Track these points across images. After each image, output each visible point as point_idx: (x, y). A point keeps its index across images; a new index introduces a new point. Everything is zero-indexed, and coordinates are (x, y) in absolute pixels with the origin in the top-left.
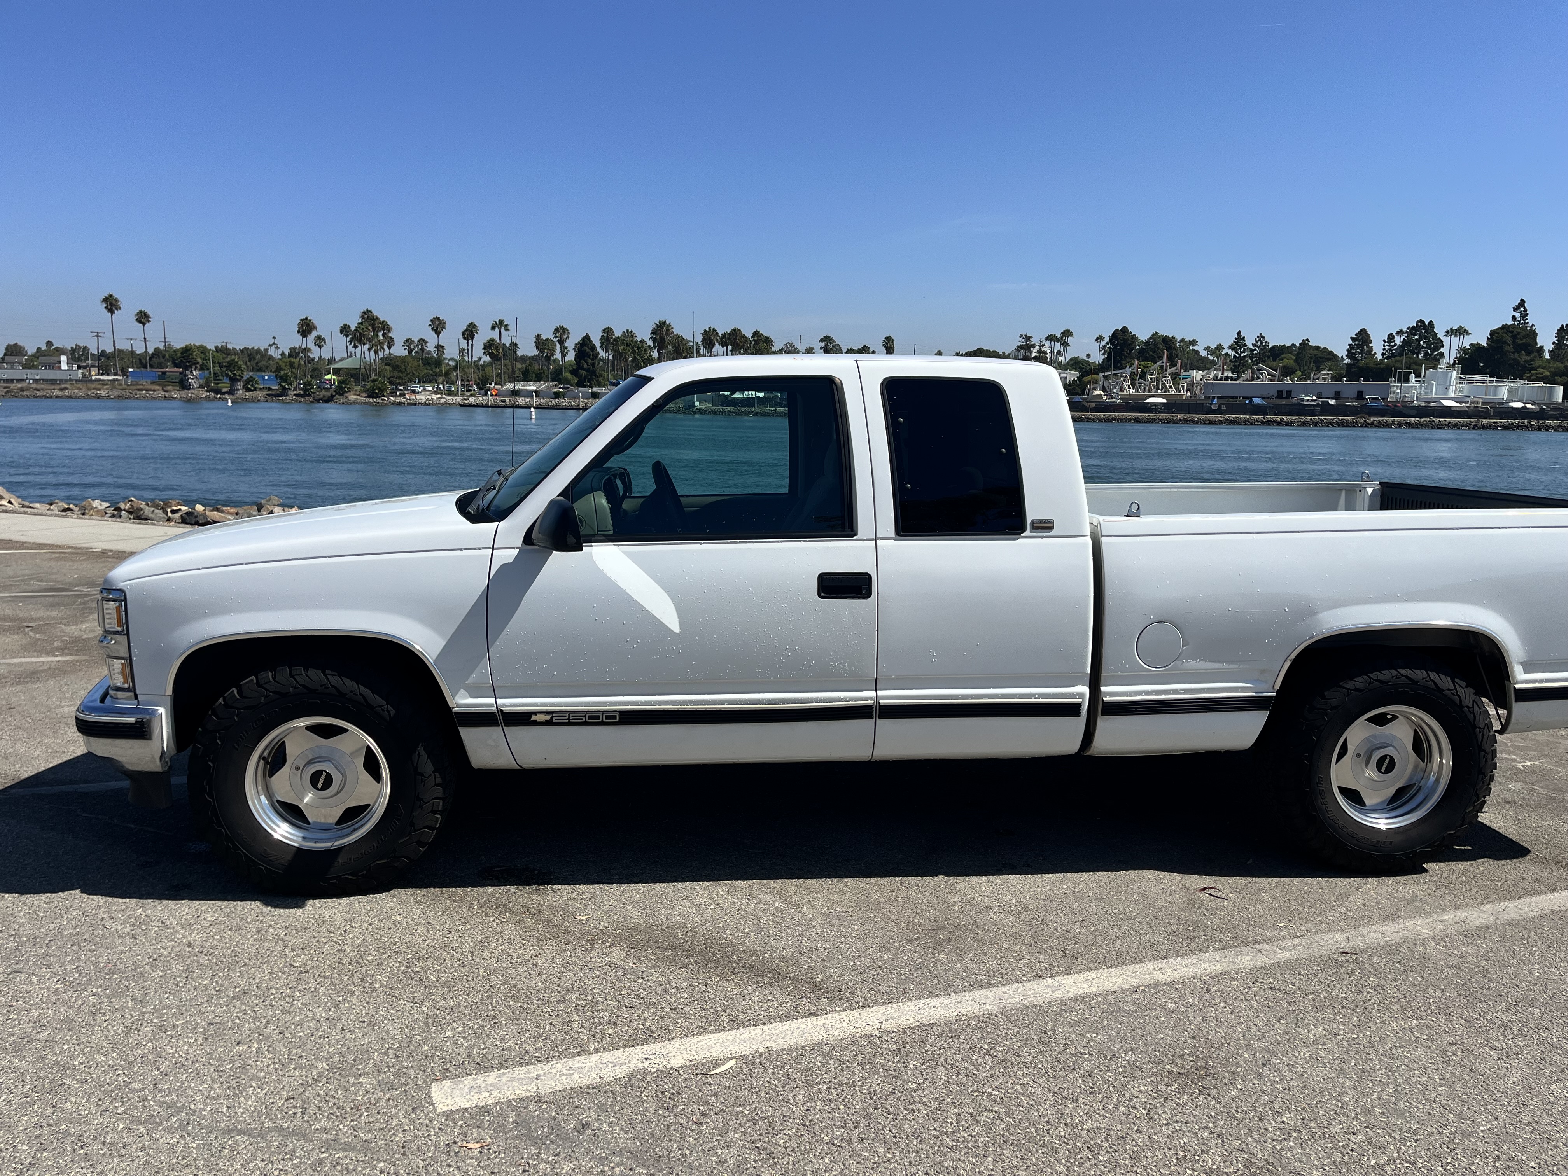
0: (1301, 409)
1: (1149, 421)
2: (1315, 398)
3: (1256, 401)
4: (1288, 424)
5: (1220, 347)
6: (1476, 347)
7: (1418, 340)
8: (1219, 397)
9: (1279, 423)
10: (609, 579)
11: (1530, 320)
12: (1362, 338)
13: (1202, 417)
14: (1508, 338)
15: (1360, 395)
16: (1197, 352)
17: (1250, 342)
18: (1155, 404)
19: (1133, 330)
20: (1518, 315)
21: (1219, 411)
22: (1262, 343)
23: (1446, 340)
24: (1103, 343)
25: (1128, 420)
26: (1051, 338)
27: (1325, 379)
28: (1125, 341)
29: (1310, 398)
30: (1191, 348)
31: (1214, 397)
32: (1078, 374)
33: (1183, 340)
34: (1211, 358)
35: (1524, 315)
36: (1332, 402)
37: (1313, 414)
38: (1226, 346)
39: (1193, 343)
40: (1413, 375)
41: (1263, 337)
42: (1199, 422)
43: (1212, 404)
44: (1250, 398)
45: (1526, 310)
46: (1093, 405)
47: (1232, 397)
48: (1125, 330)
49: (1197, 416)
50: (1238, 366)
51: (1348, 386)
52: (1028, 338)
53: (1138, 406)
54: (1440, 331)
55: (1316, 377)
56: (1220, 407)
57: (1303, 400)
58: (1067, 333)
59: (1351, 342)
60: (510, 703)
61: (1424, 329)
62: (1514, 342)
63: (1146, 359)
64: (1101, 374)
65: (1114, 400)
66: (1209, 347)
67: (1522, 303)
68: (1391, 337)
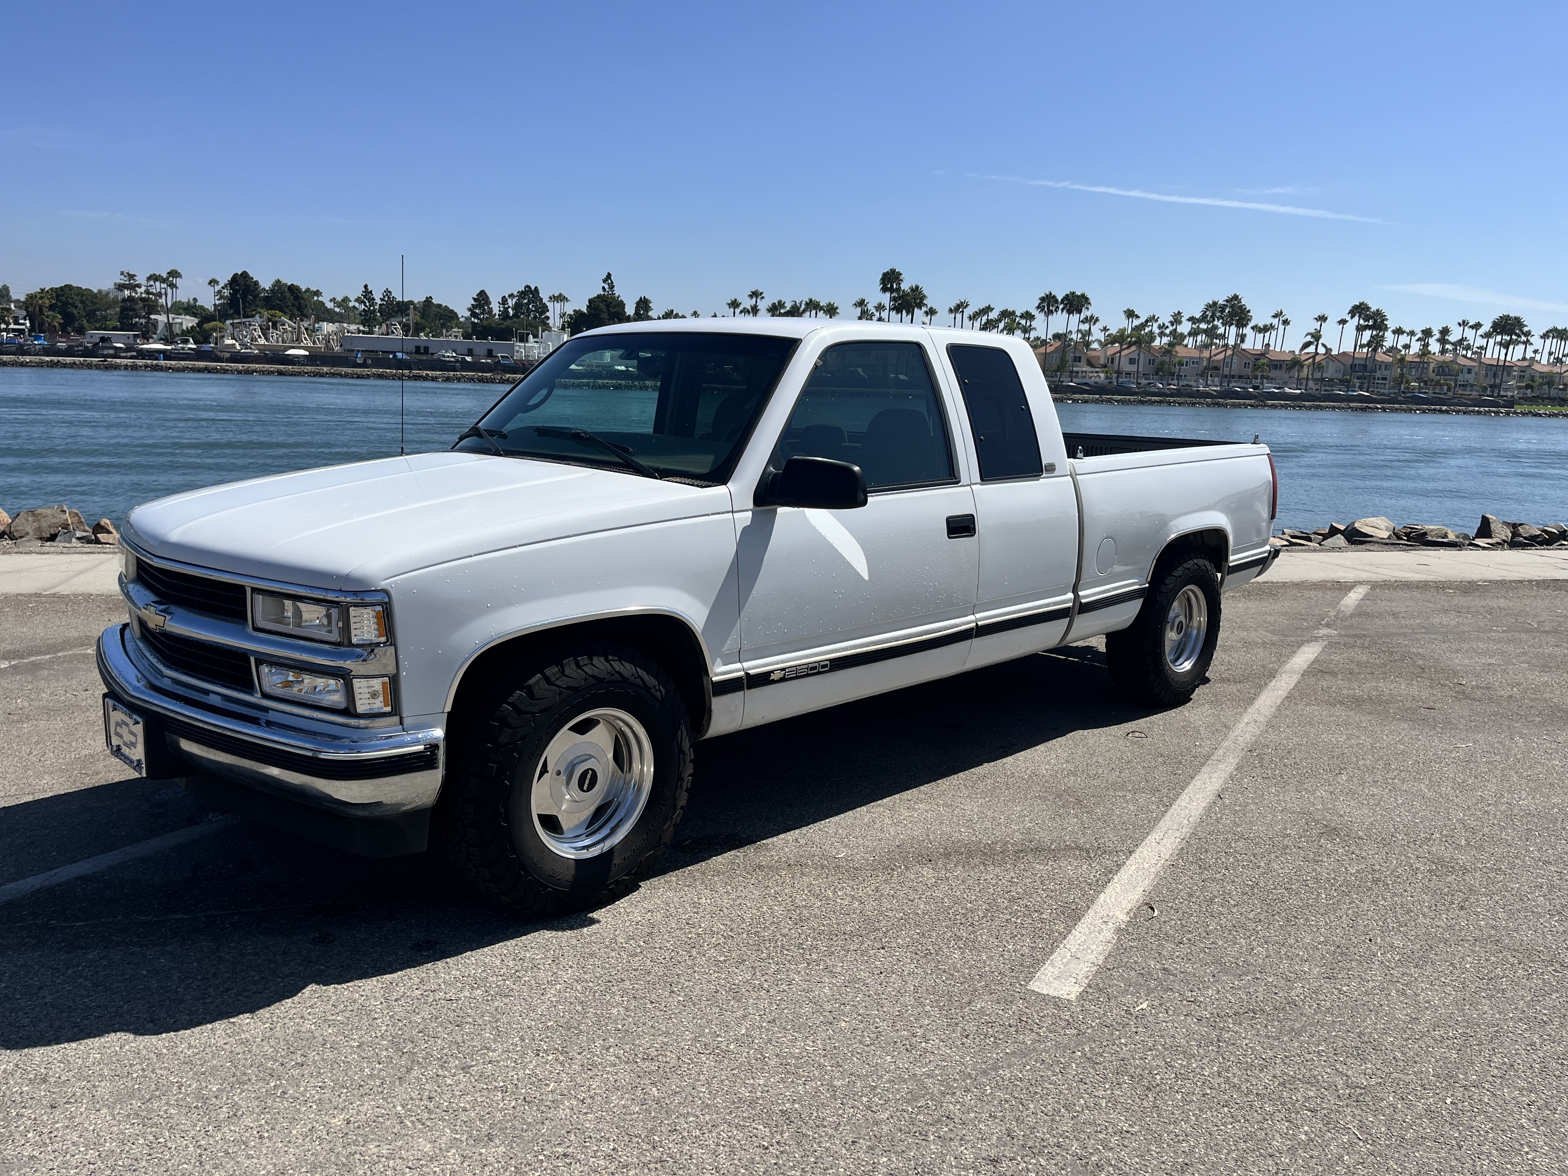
0: (443, 366)
1: (293, 374)
2: (454, 354)
3: (399, 355)
4: (434, 379)
5: (346, 300)
6: (578, 313)
7: (528, 304)
8: (363, 351)
9: (425, 378)
10: (820, 534)
11: (617, 292)
12: (482, 299)
13: (349, 370)
14: (603, 306)
15: (490, 354)
16: (322, 303)
17: (377, 296)
18: (298, 356)
19: (255, 275)
20: (606, 286)
21: (364, 365)
22: (389, 298)
23: (550, 305)
24: (218, 288)
25: (270, 373)
26: (154, 278)
27: (456, 337)
28: (247, 287)
29: (449, 355)
30: (316, 298)
31: (358, 351)
32: (197, 321)
33: (308, 290)
34: (338, 310)
35: (612, 287)
36: (469, 359)
37: (454, 370)
38: (352, 298)
39: (318, 293)
40: (531, 336)
41: (390, 292)
42: (346, 376)
43: (357, 357)
44: (394, 353)
45: (612, 283)
46: (228, 355)
47: (373, 351)
48: (245, 275)
49: (344, 369)
50: (368, 319)
51: (480, 345)
52: (131, 277)
53: (277, 357)
54: (545, 296)
55: (448, 334)
56: (365, 360)
57: (444, 356)
58: (174, 274)
59: (473, 303)
60: (756, 666)
61: (530, 294)
62: (608, 310)
63: (272, 308)
64: (228, 322)
65: (249, 351)
66: (334, 299)
67: (609, 276)
68: (504, 300)
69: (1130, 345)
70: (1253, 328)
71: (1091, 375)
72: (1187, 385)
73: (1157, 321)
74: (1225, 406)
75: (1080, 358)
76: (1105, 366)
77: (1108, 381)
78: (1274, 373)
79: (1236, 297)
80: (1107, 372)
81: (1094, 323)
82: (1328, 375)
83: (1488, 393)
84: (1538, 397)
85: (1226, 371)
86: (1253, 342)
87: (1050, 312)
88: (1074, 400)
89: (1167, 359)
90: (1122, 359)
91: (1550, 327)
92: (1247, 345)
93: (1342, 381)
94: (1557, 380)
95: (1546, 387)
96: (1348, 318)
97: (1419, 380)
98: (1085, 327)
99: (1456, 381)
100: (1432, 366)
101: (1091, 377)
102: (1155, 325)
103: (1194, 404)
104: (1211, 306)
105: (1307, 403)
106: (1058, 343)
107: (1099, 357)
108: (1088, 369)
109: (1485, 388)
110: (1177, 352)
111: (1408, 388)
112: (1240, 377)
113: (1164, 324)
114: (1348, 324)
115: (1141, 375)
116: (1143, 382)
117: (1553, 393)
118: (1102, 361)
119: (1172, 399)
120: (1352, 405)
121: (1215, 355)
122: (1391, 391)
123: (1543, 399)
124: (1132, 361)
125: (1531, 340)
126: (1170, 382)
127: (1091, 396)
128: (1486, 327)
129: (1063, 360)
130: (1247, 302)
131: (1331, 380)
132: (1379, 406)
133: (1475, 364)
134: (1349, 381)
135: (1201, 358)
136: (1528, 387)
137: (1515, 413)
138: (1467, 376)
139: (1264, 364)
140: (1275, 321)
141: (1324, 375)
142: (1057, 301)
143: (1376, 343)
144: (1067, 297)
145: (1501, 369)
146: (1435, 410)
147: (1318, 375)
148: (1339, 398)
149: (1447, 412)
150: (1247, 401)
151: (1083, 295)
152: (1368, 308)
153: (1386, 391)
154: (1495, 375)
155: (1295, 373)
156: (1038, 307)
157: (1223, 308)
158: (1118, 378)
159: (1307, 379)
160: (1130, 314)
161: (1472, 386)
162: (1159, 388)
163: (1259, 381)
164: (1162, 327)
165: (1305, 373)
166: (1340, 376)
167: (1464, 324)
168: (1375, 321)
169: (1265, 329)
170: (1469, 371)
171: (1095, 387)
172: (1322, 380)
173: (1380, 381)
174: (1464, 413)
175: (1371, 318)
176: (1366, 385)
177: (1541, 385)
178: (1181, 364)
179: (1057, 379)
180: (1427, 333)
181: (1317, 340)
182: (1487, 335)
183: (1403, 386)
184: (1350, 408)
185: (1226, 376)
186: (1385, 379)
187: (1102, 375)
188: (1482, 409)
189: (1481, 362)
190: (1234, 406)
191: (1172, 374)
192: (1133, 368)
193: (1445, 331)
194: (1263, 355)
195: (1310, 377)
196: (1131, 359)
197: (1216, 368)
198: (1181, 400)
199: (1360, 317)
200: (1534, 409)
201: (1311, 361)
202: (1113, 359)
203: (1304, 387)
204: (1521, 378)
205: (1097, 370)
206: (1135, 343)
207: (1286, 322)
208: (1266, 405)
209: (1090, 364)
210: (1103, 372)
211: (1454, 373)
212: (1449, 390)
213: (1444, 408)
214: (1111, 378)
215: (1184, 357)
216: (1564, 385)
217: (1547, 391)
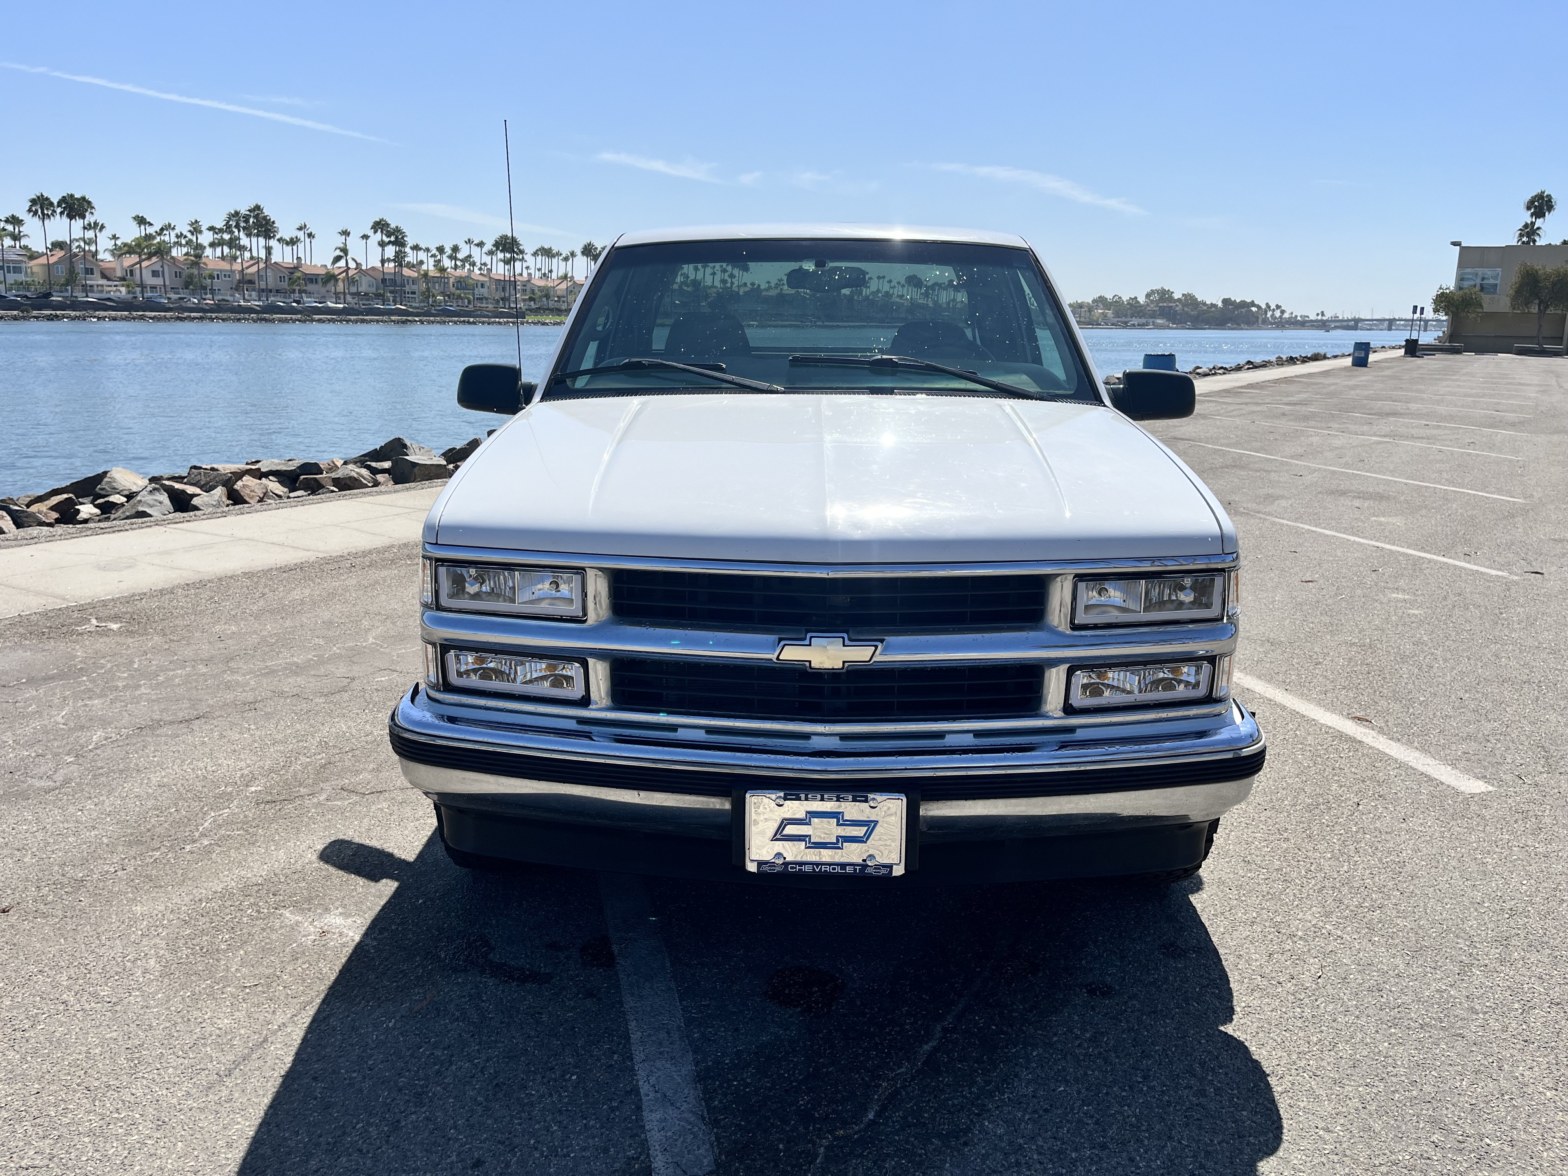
69: (150, 256)
70: (278, 240)
71: (109, 289)
72: (224, 300)
73: (173, 229)
74: (273, 321)
75: (92, 269)
76: (123, 279)
77: (131, 296)
78: (310, 287)
79: (258, 207)
80: (128, 286)
81: (101, 230)
82: (363, 288)
83: (501, 305)
84: (539, 308)
85: (263, 285)
86: (282, 255)
87: (44, 217)
88: (99, 319)
89: (195, 271)
90: (144, 271)
91: (539, 246)
92: (276, 258)
93: (378, 296)
94: (552, 293)
95: (544, 299)
96: (370, 233)
97: (443, 294)
98: (90, 234)
99: (473, 294)
100: (452, 280)
101: (110, 292)
102: (173, 234)
103: (239, 320)
104: (233, 216)
105: (352, 318)
106: (59, 254)
107: (114, 269)
108: (104, 282)
109: (498, 302)
110: (205, 264)
111: (435, 301)
112: (277, 291)
113: (182, 234)
114: (370, 239)
115: (169, 289)
116: (174, 296)
117: (551, 304)
118: (119, 274)
119: (214, 315)
120: (393, 318)
121: (247, 268)
122: (422, 305)
123: (545, 310)
124: (155, 274)
125: (525, 257)
126: (204, 296)
127: (119, 313)
128: (488, 246)
129: (72, 271)
130: (268, 211)
131: (366, 294)
132: (417, 319)
133: (486, 279)
134: (383, 295)
135: (232, 271)
136: (531, 299)
137: (527, 322)
138: (482, 290)
139: (299, 278)
140: (301, 234)
141: (360, 290)
142: (52, 204)
143: (399, 258)
144: (63, 200)
145: (507, 285)
146: (464, 321)
147: (353, 289)
148: (378, 312)
149: (474, 323)
150: (294, 316)
151: (84, 198)
152: (388, 225)
153: (417, 305)
154: (504, 289)
155: (331, 286)
156: (30, 211)
157: (246, 219)
158: (142, 292)
159: (344, 293)
160: (141, 221)
161: (487, 299)
162: (194, 303)
163: (297, 295)
164: (180, 236)
165: (340, 287)
166: (374, 290)
167: (469, 242)
168: (397, 237)
169: (293, 242)
170: (482, 286)
171: (120, 303)
172: (358, 294)
173: (410, 296)
174: (489, 324)
175: (393, 234)
176: (398, 299)
177: (541, 297)
178: (211, 277)
179: (69, 294)
180: (441, 250)
181: (346, 255)
182: (491, 253)
183: (430, 300)
184: (392, 321)
185: (263, 290)
186: (414, 293)
187: (123, 289)
188: (501, 320)
189: (490, 278)
190: (281, 321)
191: (205, 288)
192: (158, 281)
193: (455, 249)
194: (296, 268)
195: (347, 291)
196: (153, 272)
197: (251, 282)
198: (225, 316)
199: (382, 232)
200: (539, 318)
201: (344, 274)
202: (131, 271)
203: (342, 301)
204: (524, 291)
205: (116, 283)
206: (155, 254)
207: (310, 235)
208: (312, 321)
209: (104, 276)
210: (123, 286)
211: (471, 287)
212: (469, 302)
213: (471, 320)
214: (134, 293)
215: (214, 270)
216: (558, 297)
217: (546, 303)
